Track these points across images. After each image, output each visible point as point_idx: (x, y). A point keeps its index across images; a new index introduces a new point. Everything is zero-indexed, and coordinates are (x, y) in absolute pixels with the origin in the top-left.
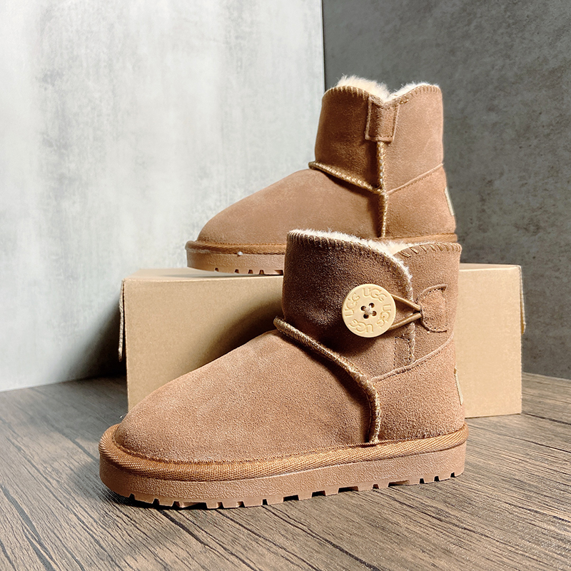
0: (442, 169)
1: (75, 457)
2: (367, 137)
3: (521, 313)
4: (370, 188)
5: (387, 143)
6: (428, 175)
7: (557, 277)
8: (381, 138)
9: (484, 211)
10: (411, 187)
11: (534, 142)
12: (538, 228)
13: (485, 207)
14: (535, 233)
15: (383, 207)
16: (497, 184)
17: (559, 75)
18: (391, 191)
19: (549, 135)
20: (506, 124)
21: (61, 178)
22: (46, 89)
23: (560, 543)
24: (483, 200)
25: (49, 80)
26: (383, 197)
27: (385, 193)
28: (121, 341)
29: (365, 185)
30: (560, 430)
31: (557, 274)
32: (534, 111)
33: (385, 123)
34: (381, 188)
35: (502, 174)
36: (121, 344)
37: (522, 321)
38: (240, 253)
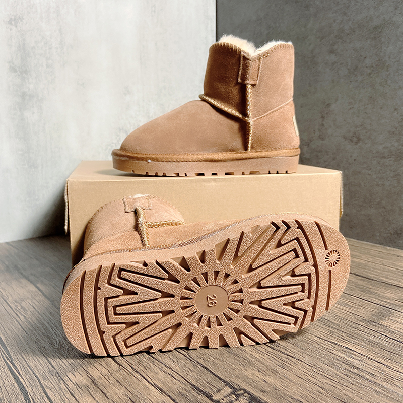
0: (292, 103)
1: (36, 298)
2: (239, 80)
3: (340, 204)
4: (241, 116)
5: (253, 85)
6: (281, 108)
7: (369, 174)
8: (249, 82)
9: (323, 125)
10: (269, 116)
11: (360, 78)
12: (359, 139)
13: (324, 123)
14: (357, 143)
15: (249, 131)
16: (333, 107)
17: (380, 30)
18: (256, 119)
19: (370, 74)
20: (341, 64)
21: (23, 96)
22: (11, 29)
23: (347, 367)
24: (323, 117)
25: (13, 22)
26: (249, 123)
27: (251, 121)
28: (66, 221)
29: (237, 114)
30: (360, 282)
31: (369, 172)
32: (361, 56)
33: (252, 71)
34: (248, 117)
35: (337, 100)
36: (66, 224)
37: (340, 209)
38: (149, 161)
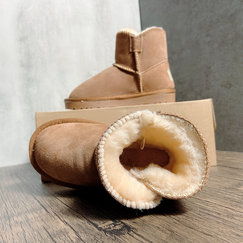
2: (131, 50)
4: (134, 71)
5: (139, 52)
8: (136, 51)
10: (151, 70)
11: (226, 47)
13: (208, 79)
15: (139, 79)
16: (212, 68)
18: (143, 72)
26: (139, 75)
27: (140, 73)
29: (132, 70)
33: (136, 44)
34: (138, 71)
35: (214, 63)
38: (82, 101)
